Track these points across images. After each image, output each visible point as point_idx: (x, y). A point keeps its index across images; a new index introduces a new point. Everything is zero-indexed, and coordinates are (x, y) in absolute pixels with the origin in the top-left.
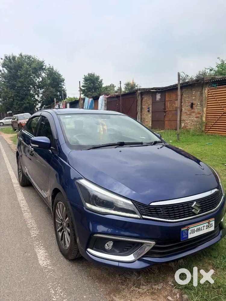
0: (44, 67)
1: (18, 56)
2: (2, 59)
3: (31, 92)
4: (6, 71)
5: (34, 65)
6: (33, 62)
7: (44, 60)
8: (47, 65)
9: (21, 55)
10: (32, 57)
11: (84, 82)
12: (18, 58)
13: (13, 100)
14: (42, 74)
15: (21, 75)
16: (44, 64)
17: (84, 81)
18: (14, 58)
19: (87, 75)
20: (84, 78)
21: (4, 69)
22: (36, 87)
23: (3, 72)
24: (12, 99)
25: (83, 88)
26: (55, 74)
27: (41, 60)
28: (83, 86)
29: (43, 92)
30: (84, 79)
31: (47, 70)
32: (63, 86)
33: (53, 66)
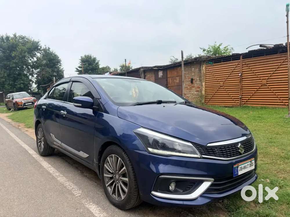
0: (39, 47)
1: (12, 36)
3: (25, 72)
5: (28, 46)
6: (28, 42)
7: (39, 41)
9: (15, 35)
10: (26, 38)
11: (80, 63)
12: (12, 39)
13: (6, 80)
14: (37, 54)
15: (15, 56)
16: (39, 44)
17: (80, 62)
18: (7, 38)
19: (83, 56)
20: (80, 59)
22: (29, 67)
25: (80, 69)
26: (52, 55)
27: (36, 40)
28: (80, 67)
29: (38, 72)
30: (81, 60)
31: (42, 50)
32: (60, 67)
33: (49, 47)
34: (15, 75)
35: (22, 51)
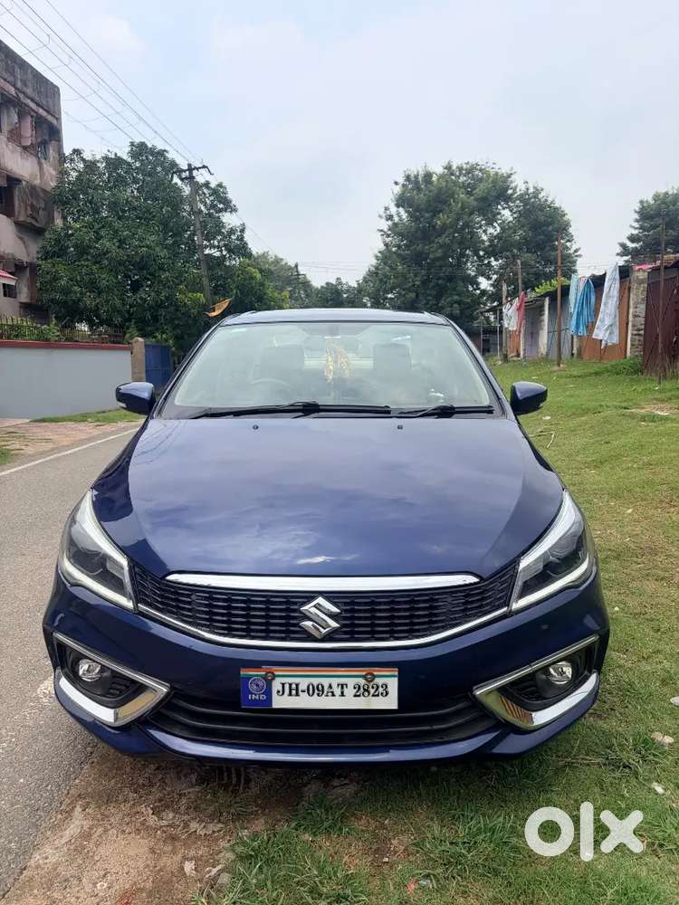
2: (396, 183)
4: (404, 215)
5: (480, 190)
6: (481, 180)
7: (512, 172)
8: (519, 184)
9: (449, 167)
11: (636, 225)
12: (441, 177)
13: (417, 296)
14: (503, 212)
15: (444, 228)
16: (512, 182)
17: (637, 221)
18: (428, 176)
20: (638, 209)
21: (401, 209)
22: (482, 253)
23: (396, 219)
24: (413, 295)
25: (634, 245)
27: (504, 171)
28: (632, 239)
29: (501, 267)
30: (638, 212)
31: (517, 199)
32: (568, 244)
33: (536, 185)
34: (440, 281)
35: (463, 208)
